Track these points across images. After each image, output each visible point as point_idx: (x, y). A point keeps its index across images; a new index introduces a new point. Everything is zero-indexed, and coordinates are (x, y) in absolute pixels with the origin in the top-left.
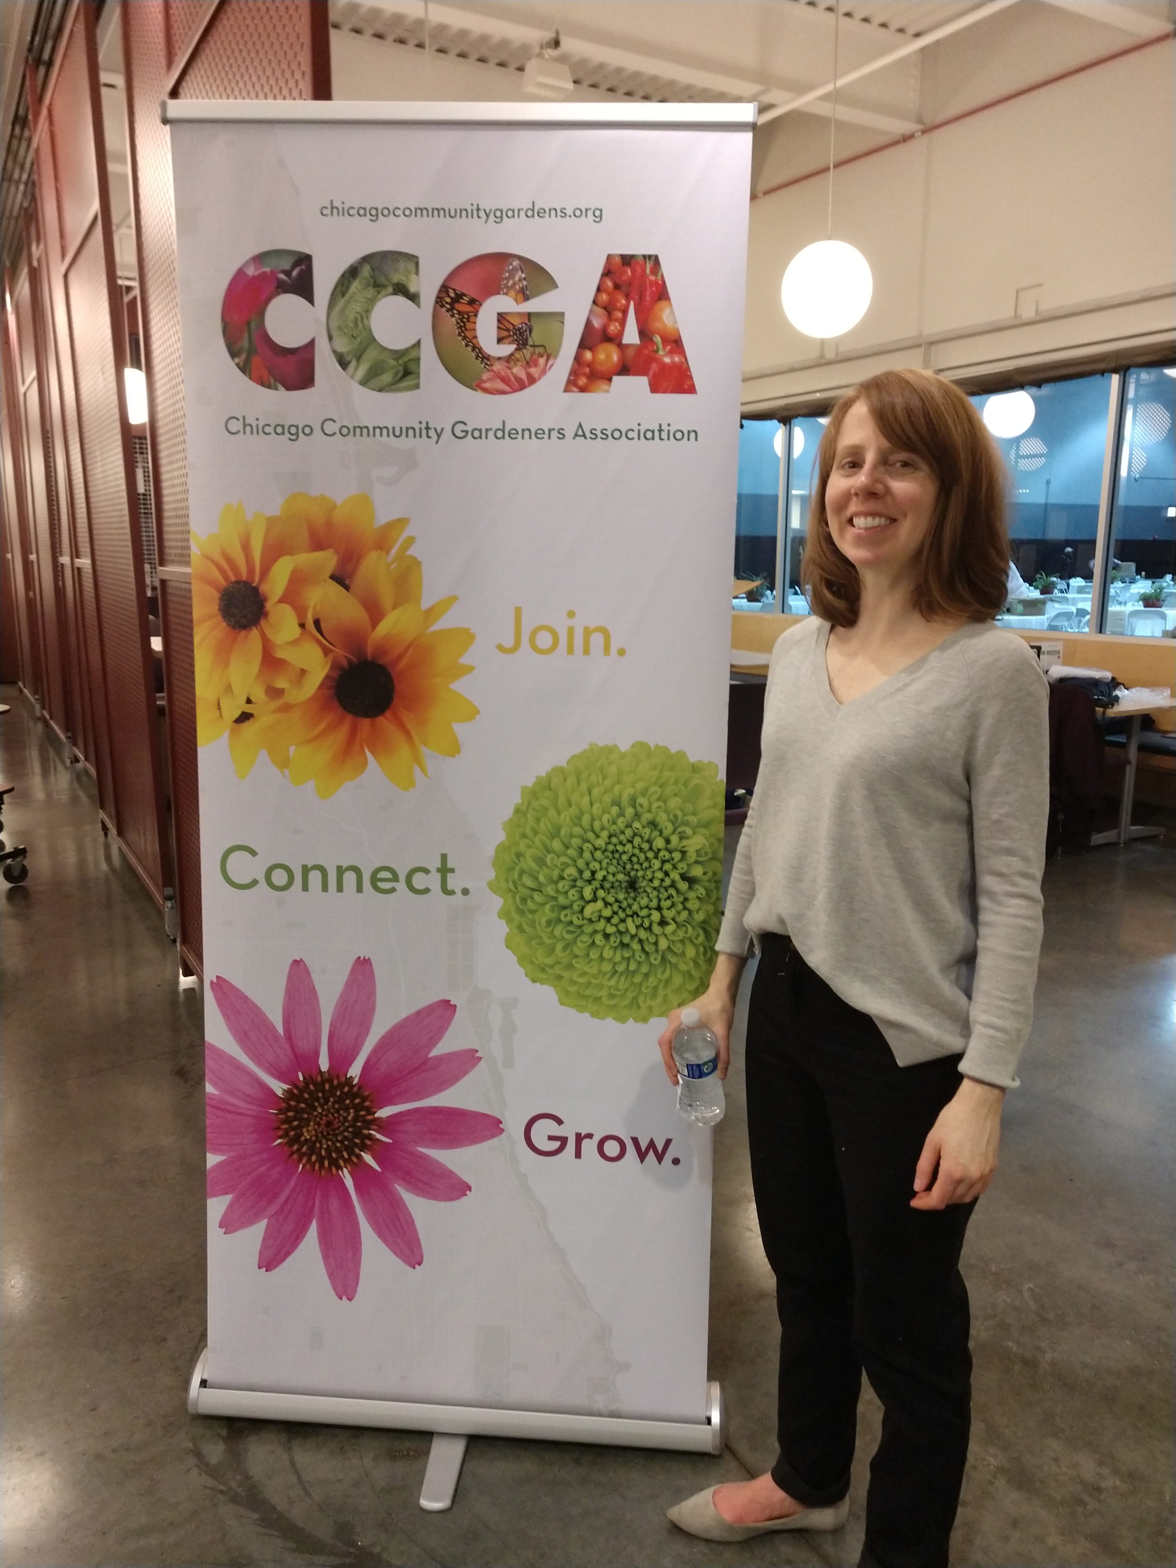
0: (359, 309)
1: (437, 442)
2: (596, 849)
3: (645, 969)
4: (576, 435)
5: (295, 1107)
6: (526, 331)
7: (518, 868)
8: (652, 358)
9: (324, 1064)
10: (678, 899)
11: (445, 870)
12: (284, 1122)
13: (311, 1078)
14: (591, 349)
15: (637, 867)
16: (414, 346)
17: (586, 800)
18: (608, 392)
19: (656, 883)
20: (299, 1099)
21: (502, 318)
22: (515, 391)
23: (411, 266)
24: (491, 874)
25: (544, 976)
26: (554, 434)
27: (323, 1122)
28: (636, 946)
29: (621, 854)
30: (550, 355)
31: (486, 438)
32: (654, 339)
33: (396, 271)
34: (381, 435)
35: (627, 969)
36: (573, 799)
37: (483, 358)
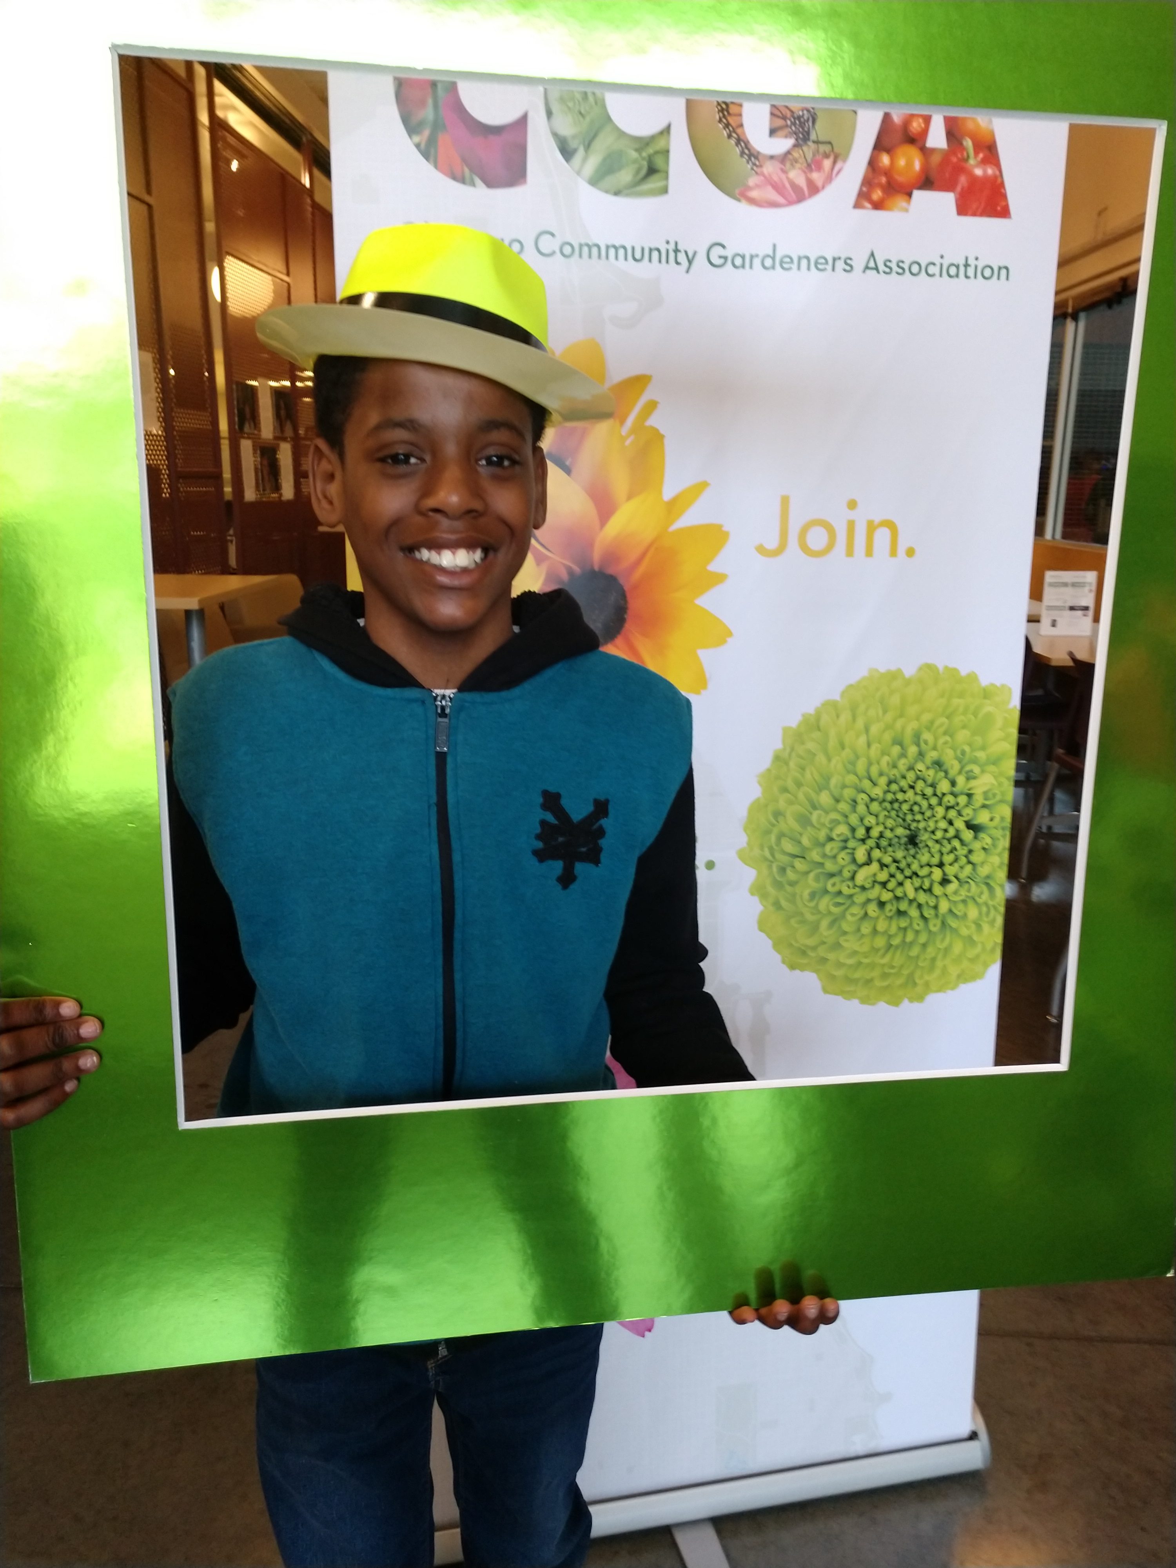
1: (687, 272)
2: (872, 800)
3: (923, 939)
4: (867, 267)
6: (808, 119)
7: (776, 831)
8: (960, 168)
10: (962, 851)
14: (888, 151)
15: (919, 817)
16: (661, 133)
17: (862, 740)
18: (907, 210)
19: (939, 835)
22: (790, 203)
24: (742, 840)
25: (805, 961)
26: (840, 265)
28: (914, 912)
29: (901, 803)
30: (838, 156)
31: (751, 267)
32: (965, 143)
34: (617, 258)
35: (904, 941)
36: (847, 740)
37: (750, 157)
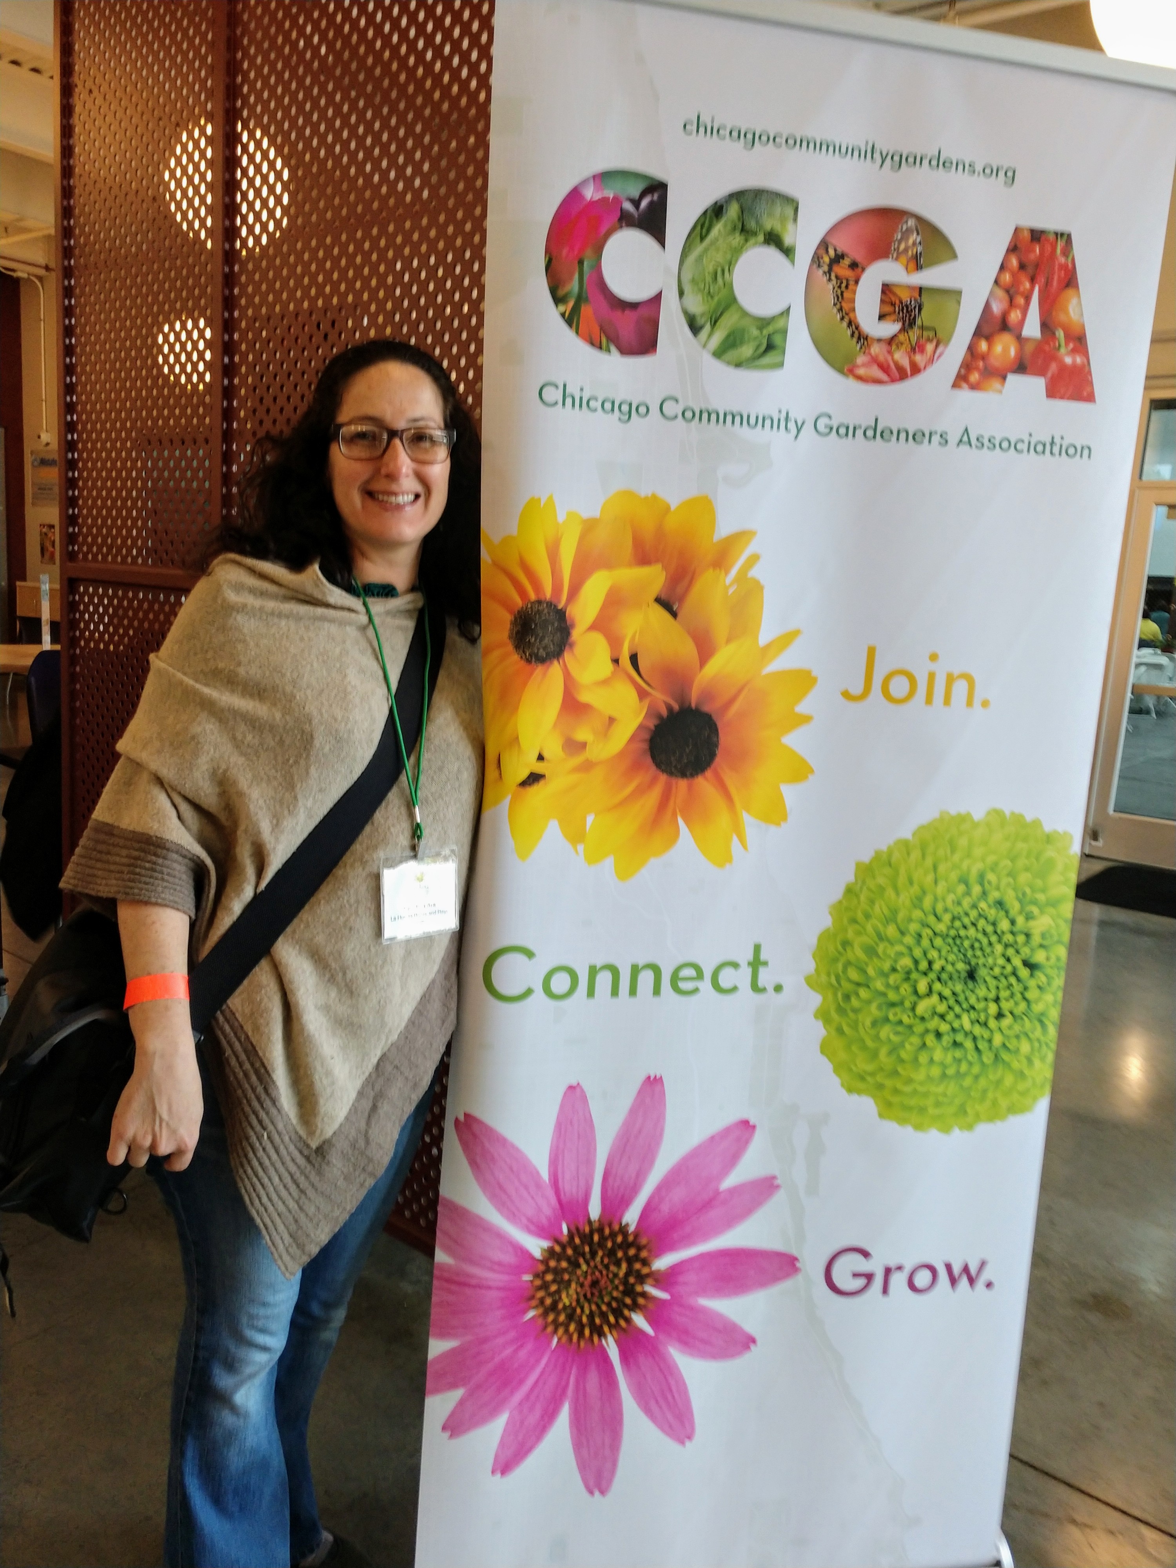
0: (720, 259)
2: (936, 935)
4: (961, 442)
5: (556, 1267)
6: (915, 308)
7: (843, 959)
8: (1052, 357)
9: (595, 1211)
11: (756, 963)
12: (540, 1288)
13: (578, 1229)
14: (987, 338)
15: (979, 953)
16: (782, 314)
17: (930, 878)
18: (1000, 392)
19: (997, 971)
21: (887, 289)
22: (893, 380)
23: (790, 212)
24: (810, 966)
25: (862, 1086)
26: (936, 439)
27: (587, 1283)
28: (969, 1044)
29: (963, 939)
30: (940, 341)
31: (854, 436)
32: (1057, 334)
33: (770, 215)
34: (733, 423)
35: (958, 1072)
36: (916, 877)
37: (859, 338)
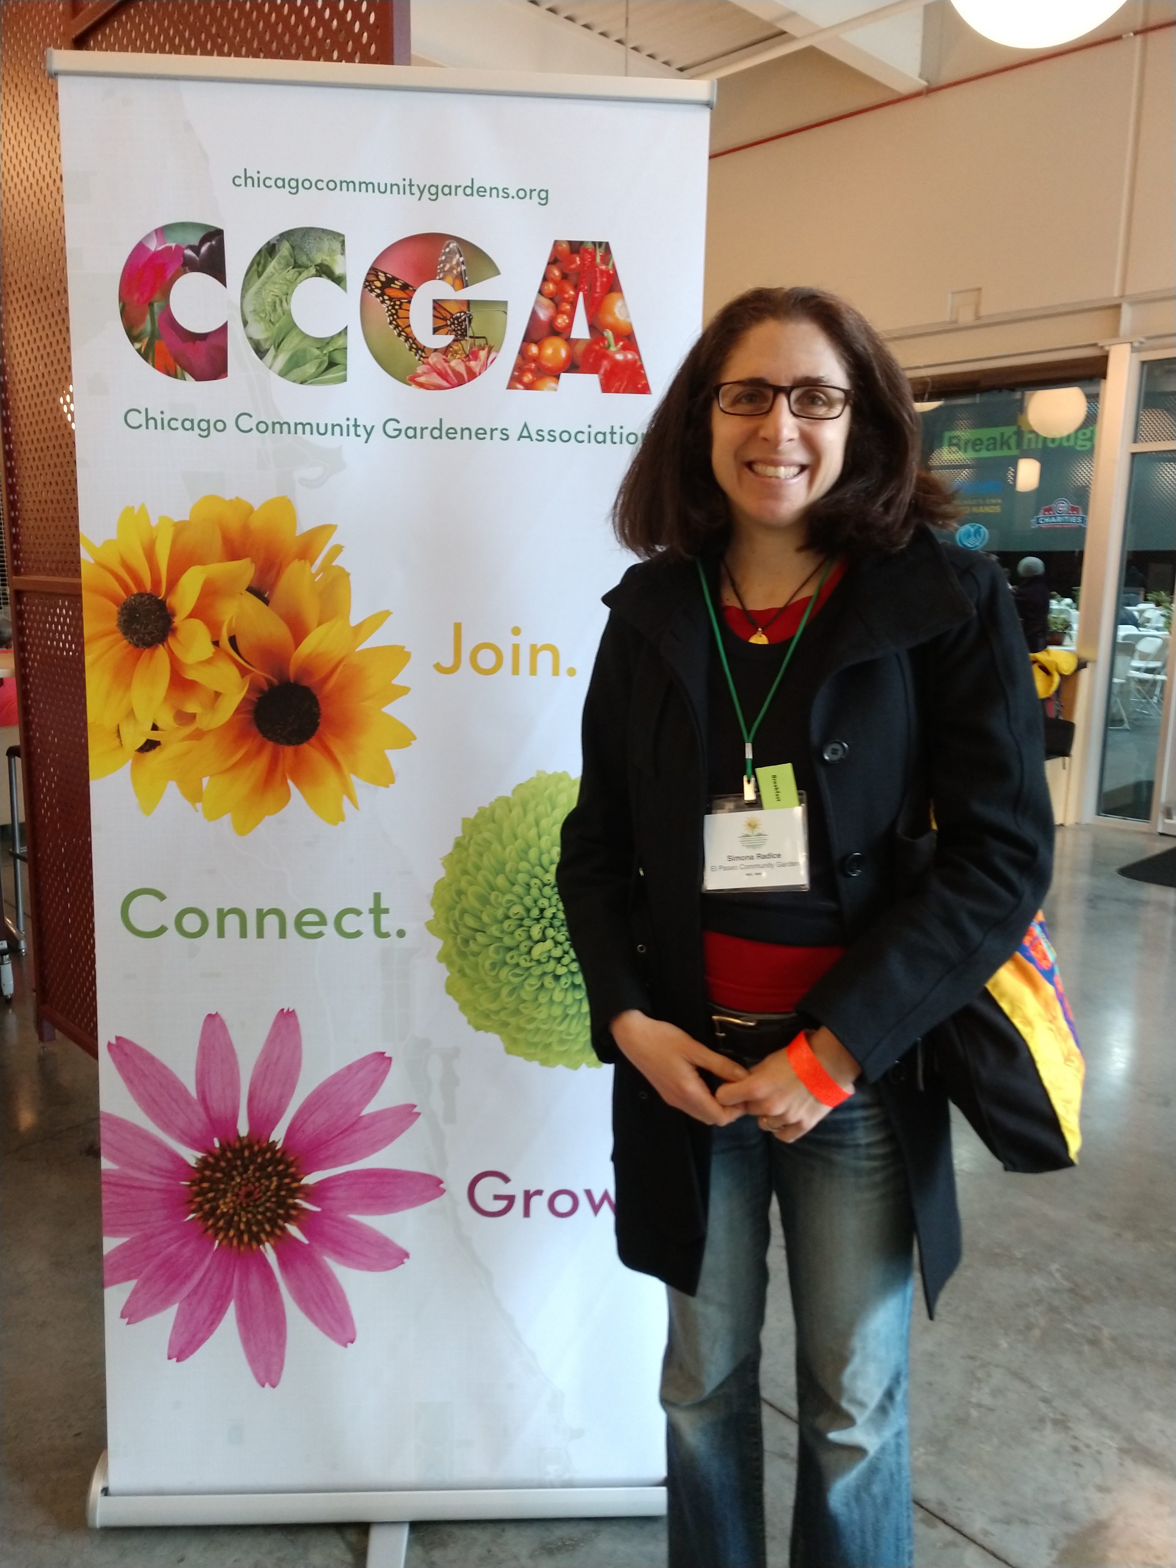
0: (277, 292)
1: (366, 442)
2: (545, 885)
4: (521, 437)
5: (211, 1176)
6: (465, 320)
7: (459, 907)
8: (603, 355)
9: (243, 1128)
11: (378, 911)
12: (198, 1194)
13: (229, 1145)
14: (537, 342)
16: (340, 333)
17: (533, 832)
18: (556, 390)
20: (214, 1168)
21: (437, 305)
22: (453, 386)
23: (337, 246)
24: (429, 913)
25: (489, 1024)
26: (497, 435)
27: (242, 1192)
30: (492, 347)
31: (422, 437)
32: (605, 334)
33: (319, 250)
34: (304, 432)
36: (519, 831)
37: (418, 349)
